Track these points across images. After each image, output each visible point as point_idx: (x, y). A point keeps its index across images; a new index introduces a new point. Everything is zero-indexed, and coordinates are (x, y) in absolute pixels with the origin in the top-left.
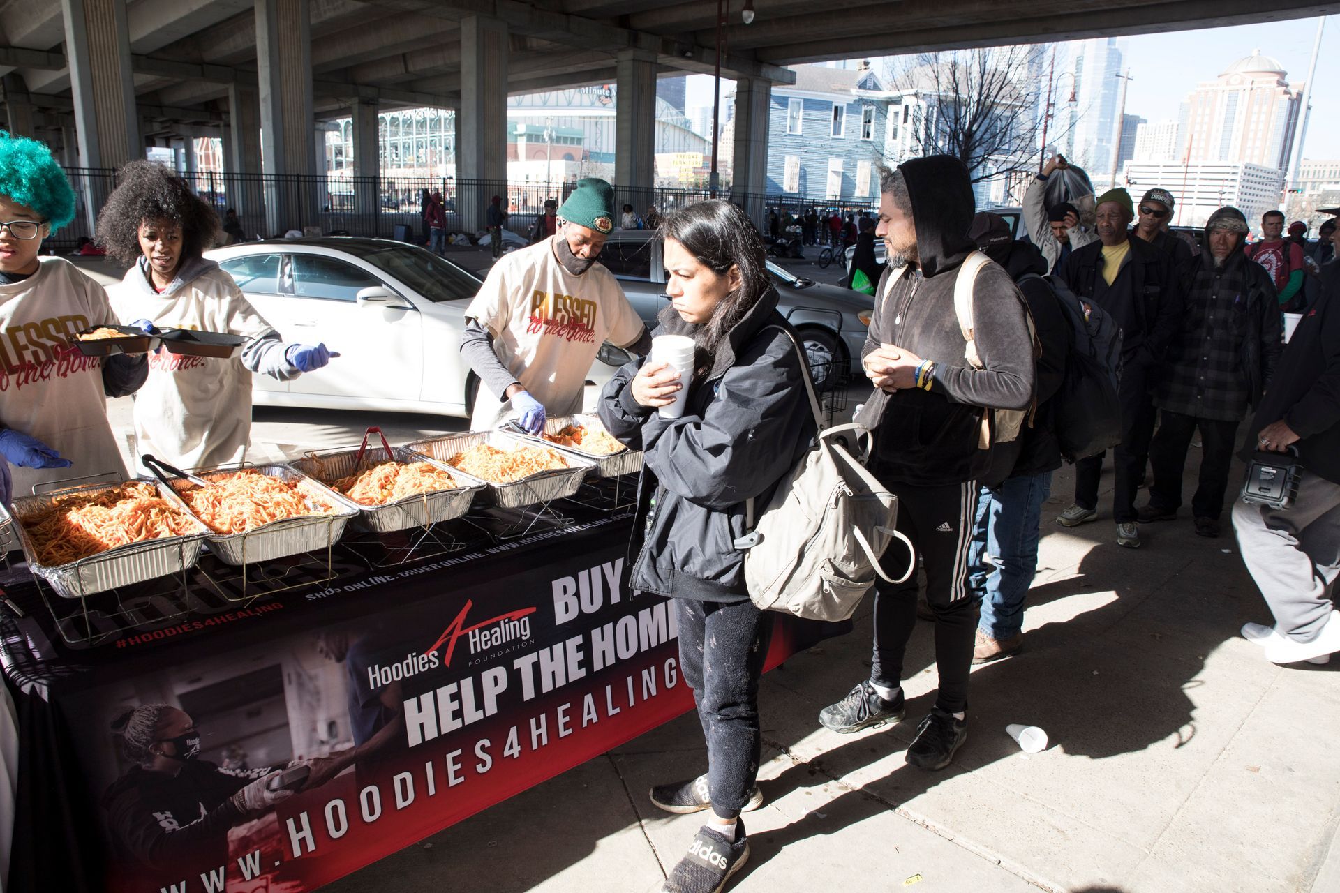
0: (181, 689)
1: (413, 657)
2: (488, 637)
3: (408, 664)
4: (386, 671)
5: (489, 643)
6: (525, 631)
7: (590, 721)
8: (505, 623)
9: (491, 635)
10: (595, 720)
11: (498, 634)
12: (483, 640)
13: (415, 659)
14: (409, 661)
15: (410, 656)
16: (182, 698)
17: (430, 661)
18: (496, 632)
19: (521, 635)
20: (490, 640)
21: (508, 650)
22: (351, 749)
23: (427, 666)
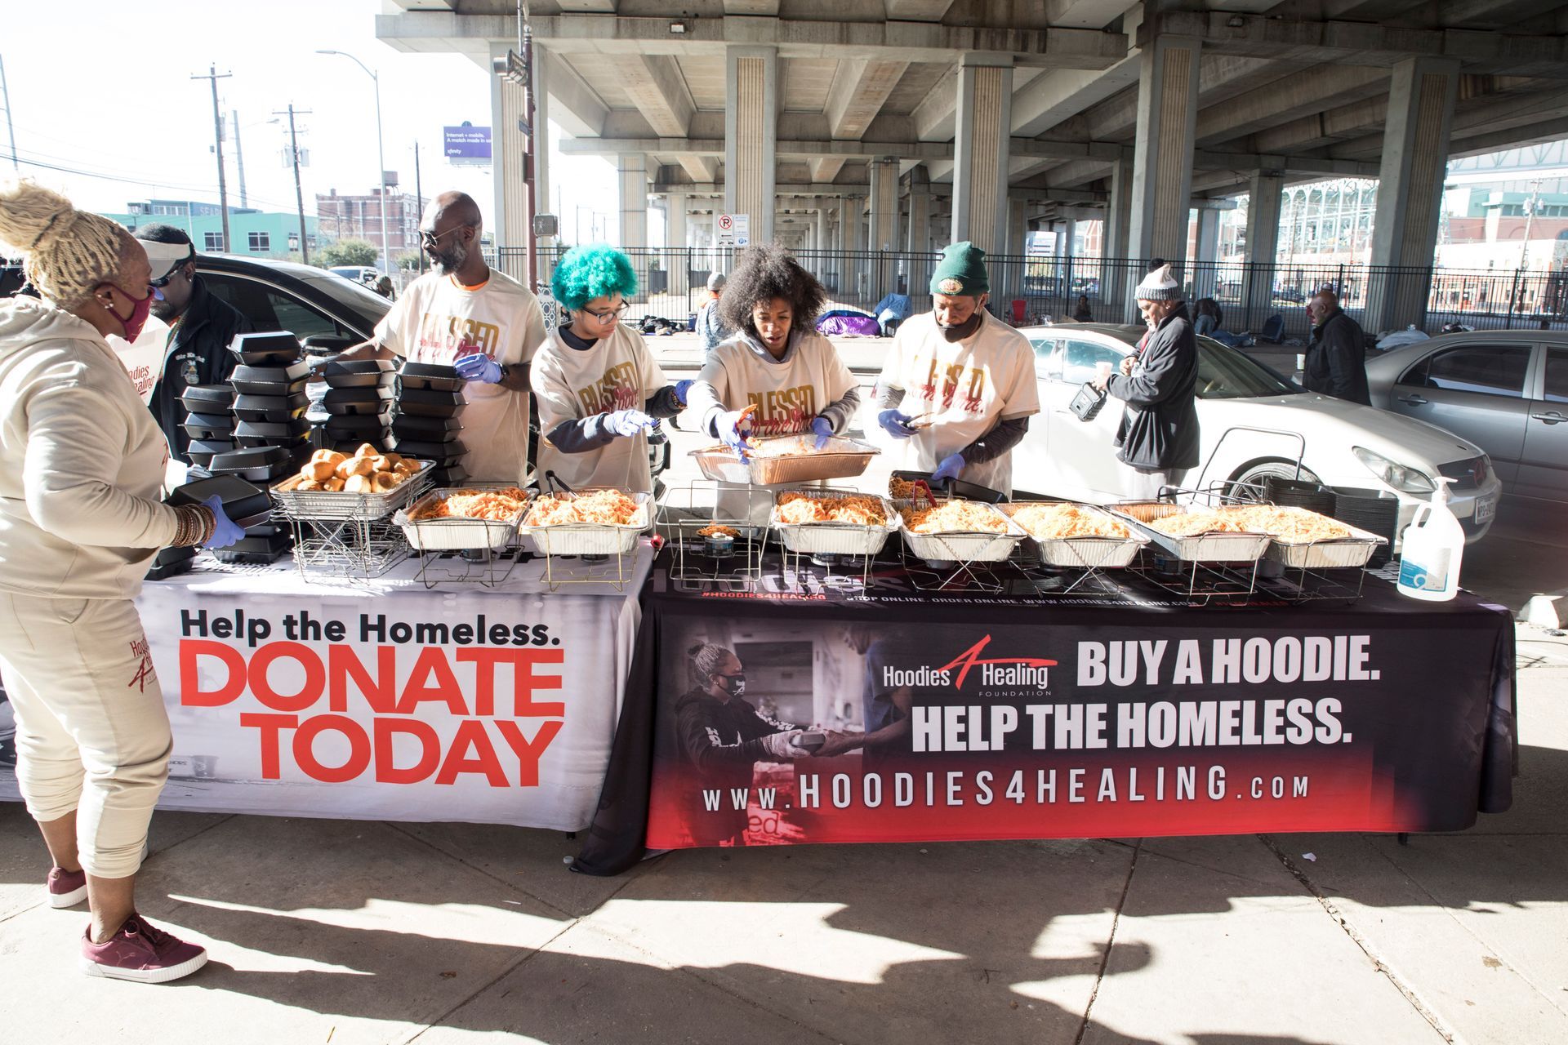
0: (737, 639)
1: (926, 669)
2: (1002, 675)
3: (920, 674)
4: (899, 675)
5: (1003, 680)
6: (1043, 680)
7: (1107, 797)
8: (1022, 667)
9: (1006, 674)
10: (1113, 798)
11: (1013, 675)
12: (997, 675)
13: (927, 672)
14: (922, 672)
15: (923, 668)
16: (737, 646)
17: (941, 678)
18: (1011, 672)
19: (1038, 684)
20: (1005, 678)
21: (1021, 693)
22: (861, 733)
23: (938, 681)
